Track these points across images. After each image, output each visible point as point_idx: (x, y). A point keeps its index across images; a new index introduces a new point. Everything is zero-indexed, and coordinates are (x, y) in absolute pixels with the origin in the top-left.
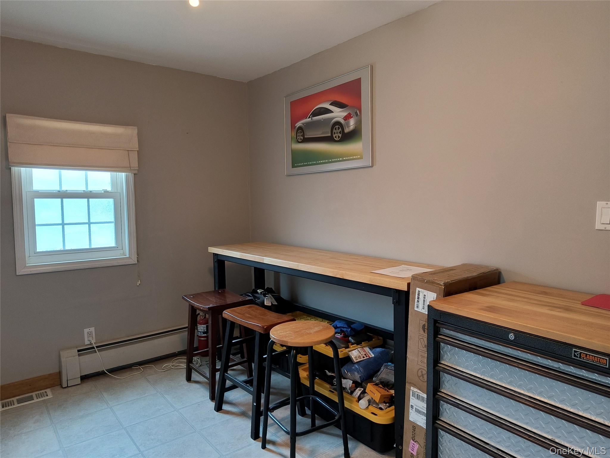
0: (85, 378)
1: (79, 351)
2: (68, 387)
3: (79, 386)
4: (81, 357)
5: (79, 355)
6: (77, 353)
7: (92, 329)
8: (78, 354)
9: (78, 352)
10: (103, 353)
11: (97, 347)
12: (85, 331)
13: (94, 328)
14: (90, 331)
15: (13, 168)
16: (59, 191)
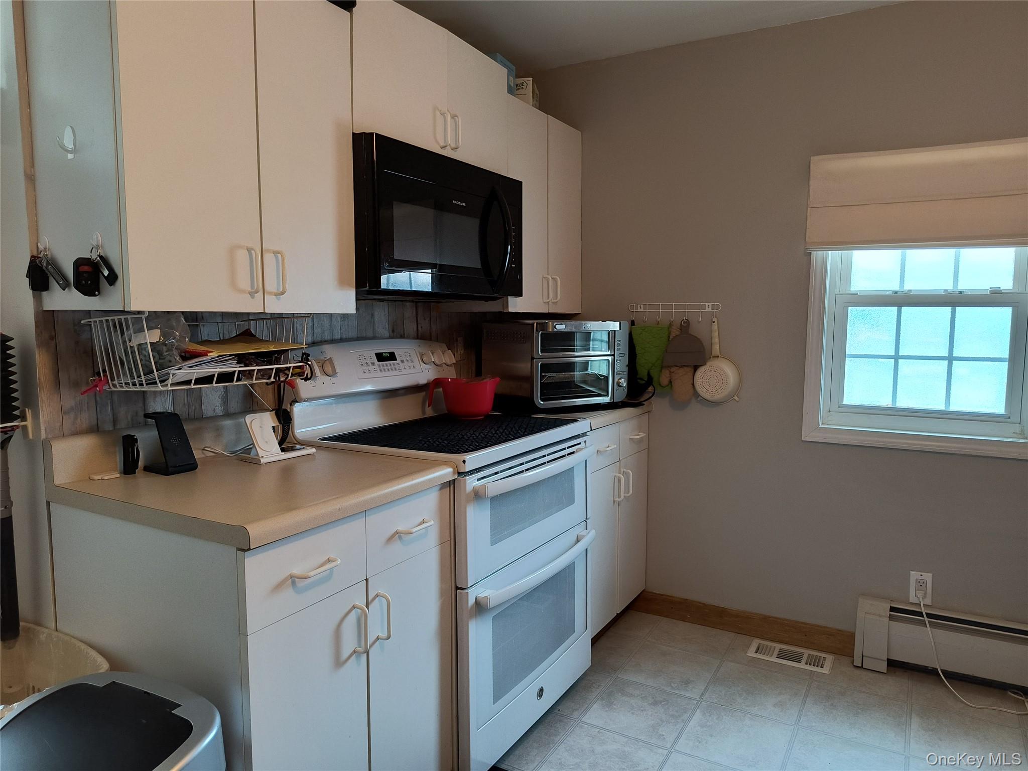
0: (897, 667)
1: (893, 609)
2: (861, 668)
3: (880, 674)
4: (894, 624)
5: (891, 618)
6: (888, 613)
7: (928, 577)
8: (890, 615)
9: (890, 611)
10: (940, 633)
11: (929, 616)
12: (914, 575)
13: (933, 575)
14: (922, 578)
15: (814, 254)
16: (896, 293)
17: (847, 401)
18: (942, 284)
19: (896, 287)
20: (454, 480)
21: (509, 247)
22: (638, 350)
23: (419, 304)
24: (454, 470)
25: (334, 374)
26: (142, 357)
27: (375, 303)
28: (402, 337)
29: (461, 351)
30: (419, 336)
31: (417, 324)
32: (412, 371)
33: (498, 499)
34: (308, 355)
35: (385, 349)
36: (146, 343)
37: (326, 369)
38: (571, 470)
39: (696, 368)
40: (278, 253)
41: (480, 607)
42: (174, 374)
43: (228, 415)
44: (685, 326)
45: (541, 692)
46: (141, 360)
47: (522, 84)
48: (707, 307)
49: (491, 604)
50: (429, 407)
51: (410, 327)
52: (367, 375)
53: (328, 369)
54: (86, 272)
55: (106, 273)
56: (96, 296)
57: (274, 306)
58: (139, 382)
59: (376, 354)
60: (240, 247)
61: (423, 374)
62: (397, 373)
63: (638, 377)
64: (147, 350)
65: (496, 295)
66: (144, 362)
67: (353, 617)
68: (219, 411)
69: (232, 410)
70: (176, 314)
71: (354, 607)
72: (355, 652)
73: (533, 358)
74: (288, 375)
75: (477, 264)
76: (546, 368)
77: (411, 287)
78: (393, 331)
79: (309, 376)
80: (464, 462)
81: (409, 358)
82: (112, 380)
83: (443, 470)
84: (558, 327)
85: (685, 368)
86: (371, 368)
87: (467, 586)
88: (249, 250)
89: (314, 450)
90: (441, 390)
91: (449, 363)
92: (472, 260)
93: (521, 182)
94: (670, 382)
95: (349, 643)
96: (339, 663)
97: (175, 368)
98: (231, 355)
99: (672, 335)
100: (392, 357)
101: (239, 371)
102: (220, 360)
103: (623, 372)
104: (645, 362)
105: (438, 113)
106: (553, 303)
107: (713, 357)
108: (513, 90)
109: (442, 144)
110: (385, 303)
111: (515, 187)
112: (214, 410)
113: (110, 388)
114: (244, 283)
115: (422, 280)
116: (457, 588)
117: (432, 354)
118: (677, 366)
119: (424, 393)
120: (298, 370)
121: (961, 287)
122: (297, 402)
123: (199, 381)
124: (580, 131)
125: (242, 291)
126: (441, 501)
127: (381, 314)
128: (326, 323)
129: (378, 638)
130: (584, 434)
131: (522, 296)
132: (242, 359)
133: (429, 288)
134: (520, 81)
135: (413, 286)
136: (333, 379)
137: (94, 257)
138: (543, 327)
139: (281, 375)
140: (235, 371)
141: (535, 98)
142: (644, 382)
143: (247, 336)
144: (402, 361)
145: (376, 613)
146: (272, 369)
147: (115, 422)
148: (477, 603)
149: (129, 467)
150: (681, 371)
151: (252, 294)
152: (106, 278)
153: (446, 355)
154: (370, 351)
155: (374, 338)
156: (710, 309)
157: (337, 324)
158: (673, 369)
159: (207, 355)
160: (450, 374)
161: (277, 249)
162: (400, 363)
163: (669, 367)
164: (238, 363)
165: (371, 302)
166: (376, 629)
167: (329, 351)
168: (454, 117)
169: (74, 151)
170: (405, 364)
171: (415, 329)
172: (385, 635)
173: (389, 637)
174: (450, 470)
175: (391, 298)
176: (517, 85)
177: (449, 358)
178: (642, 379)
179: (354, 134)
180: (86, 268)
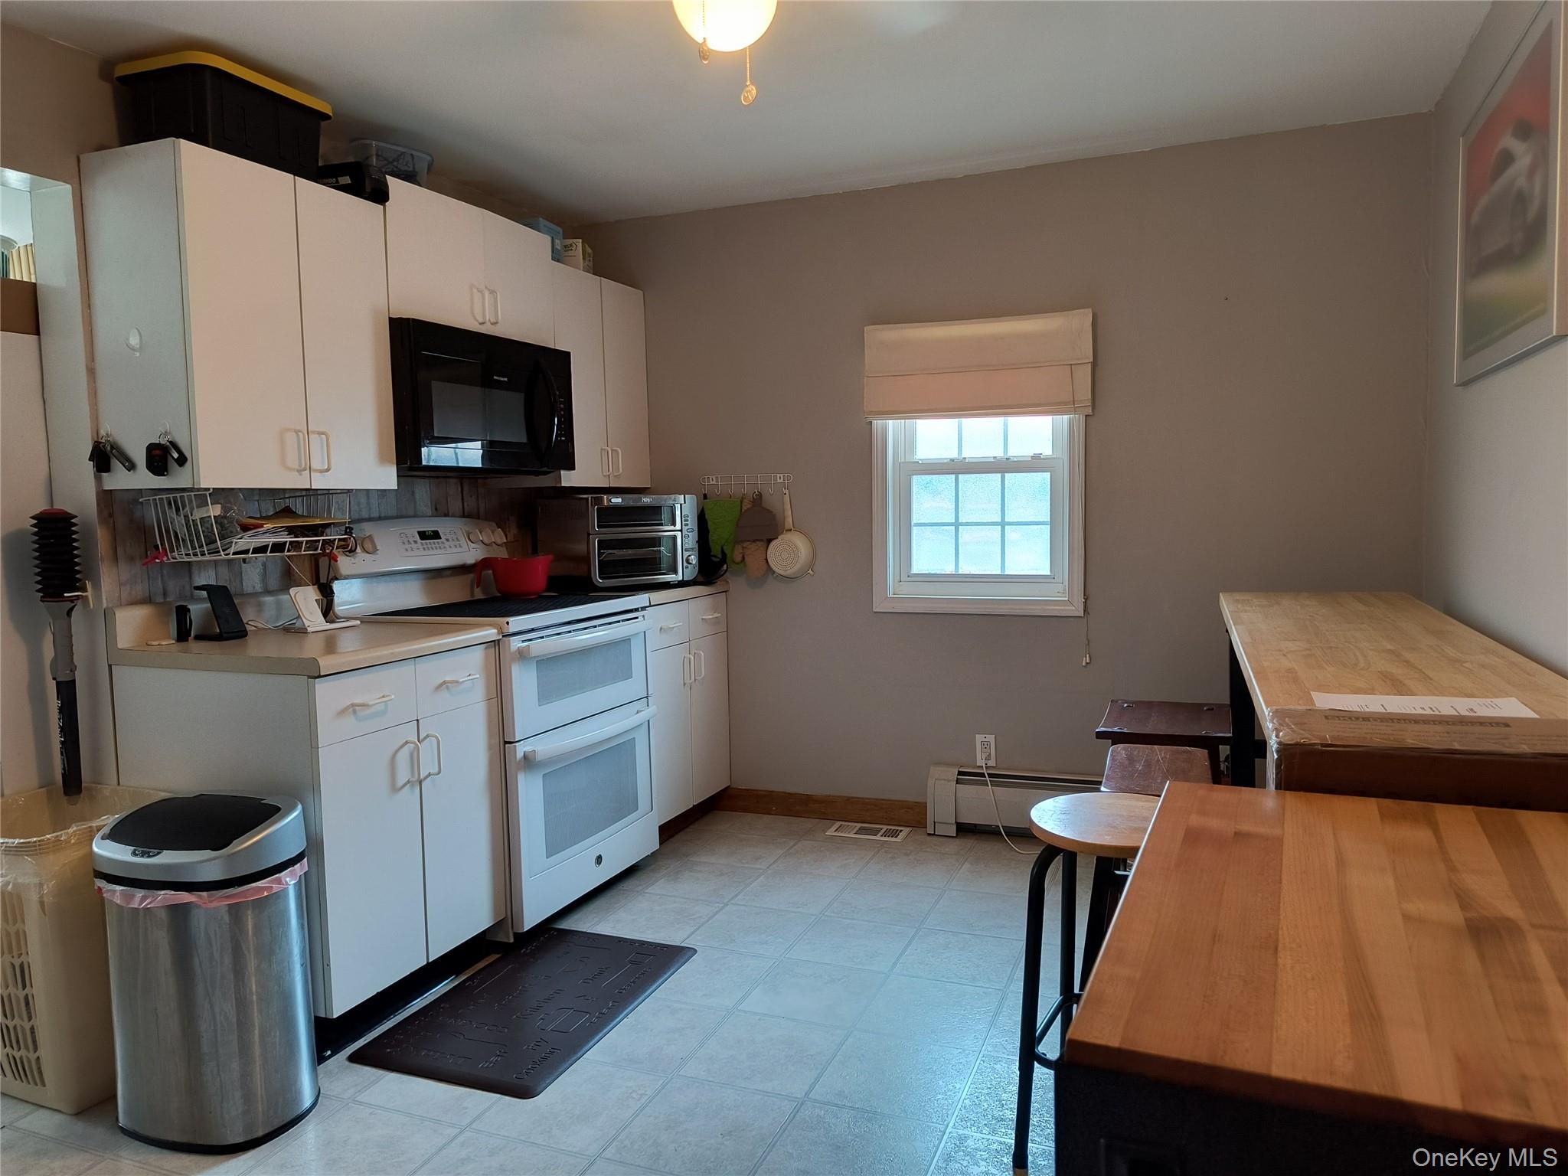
0: (965, 830)
1: (959, 773)
2: (934, 834)
3: (951, 839)
4: (961, 787)
5: (959, 782)
6: (956, 777)
7: (991, 738)
8: (957, 779)
9: (958, 775)
10: (999, 790)
11: (990, 775)
12: (979, 738)
13: (995, 737)
14: (986, 740)
15: (874, 422)
16: (952, 460)
17: (915, 570)
18: (992, 450)
19: (954, 455)
20: (499, 640)
21: (556, 419)
22: (710, 526)
23: (464, 480)
24: (498, 631)
25: (374, 551)
26: (204, 529)
27: (415, 479)
28: (446, 515)
29: (513, 530)
30: (466, 514)
31: (463, 503)
32: (459, 550)
33: (546, 662)
34: (352, 529)
35: (428, 527)
36: (210, 517)
37: (366, 546)
38: (626, 641)
39: (769, 541)
40: (323, 433)
41: (529, 762)
42: (236, 543)
43: (267, 592)
44: (757, 500)
45: (599, 859)
46: (203, 532)
47: (571, 245)
48: (778, 478)
49: (539, 758)
50: (477, 587)
51: (455, 505)
52: (410, 553)
53: (368, 546)
54: (157, 455)
55: (176, 455)
56: (165, 475)
57: (319, 483)
58: (200, 552)
59: (419, 533)
60: (289, 430)
61: (471, 554)
62: (442, 551)
63: (712, 554)
64: (210, 522)
65: (545, 469)
66: (205, 534)
67: (406, 749)
68: (259, 588)
69: (271, 589)
70: (235, 491)
71: (407, 742)
72: (408, 782)
73: (589, 534)
74: (333, 548)
75: (522, 438)
76: (603, 544)
77: (458, 463)
78: (436, 509)
79: (353, 549)
80: (508, 623)
81: (454, 537)
82: (171, 552)
83: (487, 630)
84: (613, 500)
85: (758, 542)
86: (414, 546)
87: (514, 737)
88: (297, 432)
89: (358, 622)
90: (490, 572)
91: (499, 542)
92: (519, 436)
93: (568, 354)
94: (743, 558)
95: (403, 776)
96: (395, 789)
97: (239, 536)
98: (282, 527)
99: (744, 508)
100: (436, 535)
101: (290, 541)
102: (272, 532)
103: (693, 549)
104: (719, 536)
105: (475, 291)
106: (615, 476)
107: (787, 530)
108: (557, 256)
109: (481, 320)
110: (427, 480)
111: (563, 359)
112: (254, 587)
113: (168, 559)
114: (292, 461)
115: (470, 454)
116: (506, 743)
117: (481, 533)
118: (748, 541)
119: (471, 576)
120: (342, 543)
121: (1010, 453)
122: (337, 579)
123: (256, 550)
124: (641, 290)
125: (291, 469)
126: (486, 657)
127: (423, 491)
128: (363, 500)
129: (429, 775)
130: (644, 608)
131: (574, 469)
132: (291, 531)
133: (480, 465)
134: (569, 241)
135: (459, 461)
136: (373, 557)
137: (162, 442)
138: (599, 501)
139: (327, 546)
140: (287, 542)
141: (587, 259)
142: (718, 560)
143: (288, 512)
144: (447, 540)
145: (427, 751)
146: (319, 541)
147: (165, 594)
148: (525, 757)
149: (183, 635)
150: (754, 546)
151: (300, 471)
152: (176, 460)
153: (496, 533)
154: (412, 529)
155: (415, 516)
156: (782, 481)
157: (374, 502)
158: (745, 545)
159: (263, 527)
160: (502, 554)
161: (321, 430)
162: (445, 542)
163: (742, 541)
164: (288, 535)
165: (410, 479)
166: (427, 766)
167: (368, 529)
168: (492, 292)
169: (141, 348)
170: (451, 543)
171: (461, 507)
172: (436, 770)
173: (439, 773)
174: (495, 631)
175: (432, 474)
176: (565, 246)
177: (499, 537)
178: (715, 556)
179: (390, 319)
180: (158, 452)
